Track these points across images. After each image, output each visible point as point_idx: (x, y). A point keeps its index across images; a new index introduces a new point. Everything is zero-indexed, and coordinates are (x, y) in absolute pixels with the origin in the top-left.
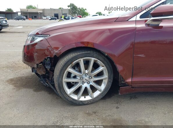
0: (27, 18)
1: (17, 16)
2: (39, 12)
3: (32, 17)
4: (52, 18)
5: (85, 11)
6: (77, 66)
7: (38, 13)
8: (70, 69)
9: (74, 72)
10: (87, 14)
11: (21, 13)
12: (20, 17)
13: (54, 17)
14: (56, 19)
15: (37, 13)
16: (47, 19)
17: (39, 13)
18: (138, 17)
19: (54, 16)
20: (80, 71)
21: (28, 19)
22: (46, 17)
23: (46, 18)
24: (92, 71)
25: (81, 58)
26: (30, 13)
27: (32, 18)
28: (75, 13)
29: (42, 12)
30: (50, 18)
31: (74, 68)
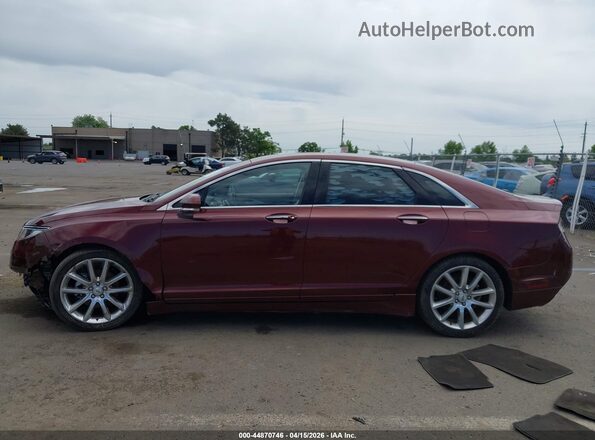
0: (71, 155)
1: (38, 149)
2: (112, 137)
3: (90, 152)
4: (154, 157)
5: (266, 139)
6: (83, 271)
7: (110, 141)
8: (72, 275)
9: (79, 279)
10: (273, 148)
11: (54, 140)
12: (48, 153)
13: (161, 156)
14: (166, 162)
15: (107, 141)
16: (137, 159)
17: (115, 140)
18: (169, 207)
19: (162, 152)
20: (89, 279)
21: (75, 158)
22: (135, 152)
23: (133, 158)
24: (107, 279)
25: (89, 258)
26: (82, 141)
27: (90, 157)
28: (231, 144)
29: (123, 137)
30: (147, 159)
31: (78, 272)
